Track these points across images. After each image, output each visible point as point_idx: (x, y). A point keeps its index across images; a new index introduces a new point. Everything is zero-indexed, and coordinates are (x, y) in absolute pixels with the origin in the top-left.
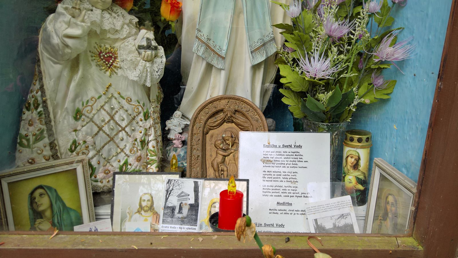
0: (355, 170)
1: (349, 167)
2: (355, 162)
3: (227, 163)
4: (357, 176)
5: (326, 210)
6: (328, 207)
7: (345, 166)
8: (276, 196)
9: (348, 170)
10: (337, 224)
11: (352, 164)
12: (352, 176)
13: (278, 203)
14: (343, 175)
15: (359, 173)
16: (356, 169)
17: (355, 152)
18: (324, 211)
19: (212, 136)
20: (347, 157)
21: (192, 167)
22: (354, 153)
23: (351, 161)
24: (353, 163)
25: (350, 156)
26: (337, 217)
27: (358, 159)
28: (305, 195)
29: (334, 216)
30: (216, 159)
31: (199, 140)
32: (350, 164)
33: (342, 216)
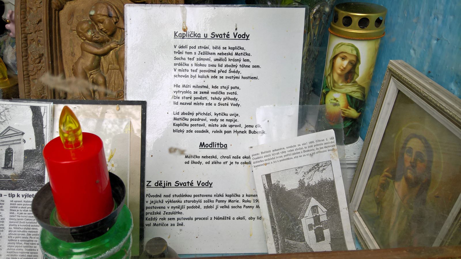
0: (348, 82)
1: (336, 76)
2: (349, 67)
3: (105, 69)
4: (350, 94)
5: (287, 157)
6: (292, 151)
7: (329, 75)
8: (198, 132)
9: (334, 82)
10: (306, 181)
11: (342, 70)
12: (340, 94)
13: (202, 145)
14: (324, 91)
15: (354, 89)
16: (349, 80)
17: (350, 47)
18: (283, 160)
19: (72, 14)
20: (335, 58)
21: (31, 77)
22: (348, 50)
23: (341, 64)
24: (345, 68)
25: (341, 55)
26: (306, 169)
27: (355, 63)
28: (252, 130)
29: (302, 167)
30: (82, 61)
31: (40, 21)
32: (339, 71)
33: (317, 167)
